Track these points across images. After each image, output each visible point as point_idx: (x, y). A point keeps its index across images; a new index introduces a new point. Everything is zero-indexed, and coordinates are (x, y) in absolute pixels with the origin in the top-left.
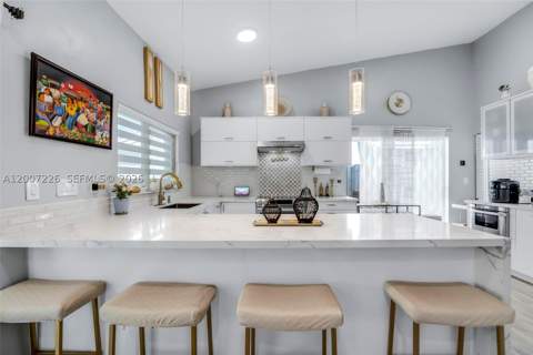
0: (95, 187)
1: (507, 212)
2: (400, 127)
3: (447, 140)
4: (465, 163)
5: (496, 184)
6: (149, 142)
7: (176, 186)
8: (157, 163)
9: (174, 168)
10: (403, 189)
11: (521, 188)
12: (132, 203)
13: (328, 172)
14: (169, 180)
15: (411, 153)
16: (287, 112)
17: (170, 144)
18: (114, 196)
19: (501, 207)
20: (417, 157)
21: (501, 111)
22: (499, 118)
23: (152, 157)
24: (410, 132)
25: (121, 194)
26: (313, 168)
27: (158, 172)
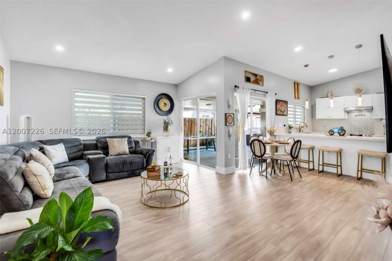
0: (285, 125)
6: (296, 111)
7: (305, 127)
8: (298, 118)
9: (304, 120)
12: (292, 130)
14: (302, 124)
16: (363, 92)
17: (303, 111)
18: (288, 128)
23: (297, 117)
25: (290, 128)
27: (299, 121)
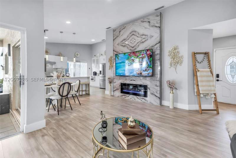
1: (95, 77)
2: (78, 60)
3: (87, 64)
4: (90, 68)
5: (94, 72)
10: (78, 74)
11: (97, 73)
13: (61, 70)
15: (80, 66)
19: (94, 76)
20: (81, 66)
21: (94, 59)
22: (94, 61)
24: (79, 61)
26: (57, 69)
